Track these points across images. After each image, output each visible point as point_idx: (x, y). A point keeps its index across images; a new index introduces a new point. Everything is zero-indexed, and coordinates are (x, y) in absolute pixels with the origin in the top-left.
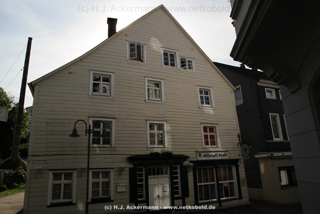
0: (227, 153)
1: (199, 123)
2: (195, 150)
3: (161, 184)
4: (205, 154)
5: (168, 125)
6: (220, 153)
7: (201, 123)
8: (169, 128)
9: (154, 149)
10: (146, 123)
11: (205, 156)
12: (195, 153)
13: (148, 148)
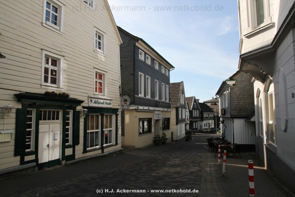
0: (111, 102)
1: (92, 68)
2: (87, 95)
3: (52, 131)
4: (95, 101)
5: (65, 61)
6: (107, 101)
7: (94, 68)
8: (66, 65)
9: (48, 88)
10: (42, 53)
11: (95, 102)
12: (87, 98)
13: (41, 85)
